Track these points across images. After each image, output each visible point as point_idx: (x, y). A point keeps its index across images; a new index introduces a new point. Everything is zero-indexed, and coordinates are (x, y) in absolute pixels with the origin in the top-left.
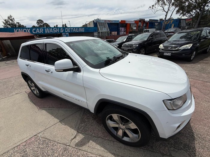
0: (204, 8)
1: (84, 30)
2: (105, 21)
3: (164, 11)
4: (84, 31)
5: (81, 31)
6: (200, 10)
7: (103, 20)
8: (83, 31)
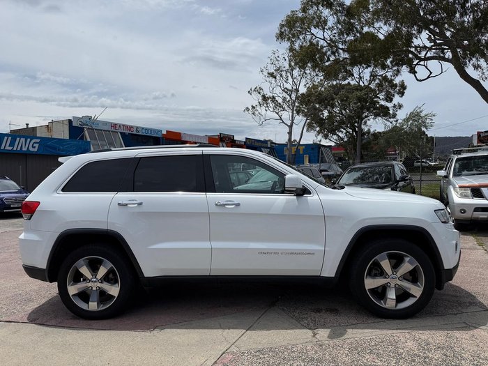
0: (360, 127)
1: (37, 145)
2: (114, 125)
3: (283, 122)
4: (36, 150)
5: (25, 149)
6: (354, 130)
7: (105, 123)
8: (31, 149)
